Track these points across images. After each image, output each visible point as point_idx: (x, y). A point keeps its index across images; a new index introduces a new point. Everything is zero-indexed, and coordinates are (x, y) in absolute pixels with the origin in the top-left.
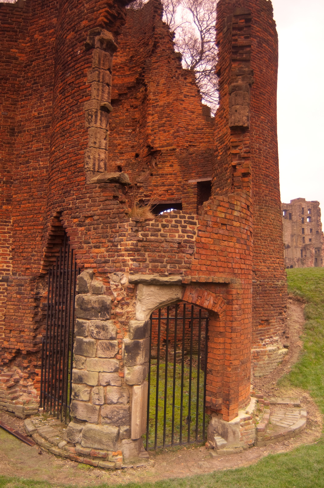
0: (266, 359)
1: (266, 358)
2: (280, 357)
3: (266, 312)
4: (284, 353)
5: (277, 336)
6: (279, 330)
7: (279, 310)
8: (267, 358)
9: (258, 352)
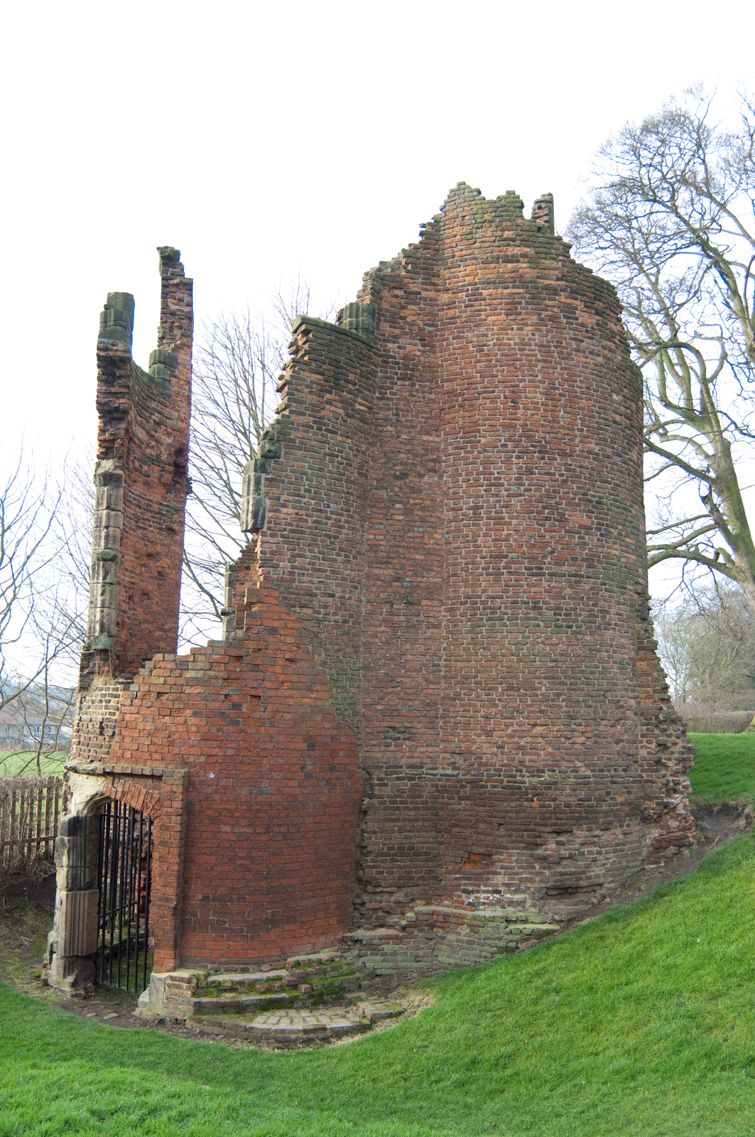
0: (463, 933)
1: (464, 930)
2: (511, 937)
3: (483, 837)
4: (529, 932)
5: (517, 891)
6: (531, 880)
7: (528, 836)
8: (468, 931)
9: (446, 916)
